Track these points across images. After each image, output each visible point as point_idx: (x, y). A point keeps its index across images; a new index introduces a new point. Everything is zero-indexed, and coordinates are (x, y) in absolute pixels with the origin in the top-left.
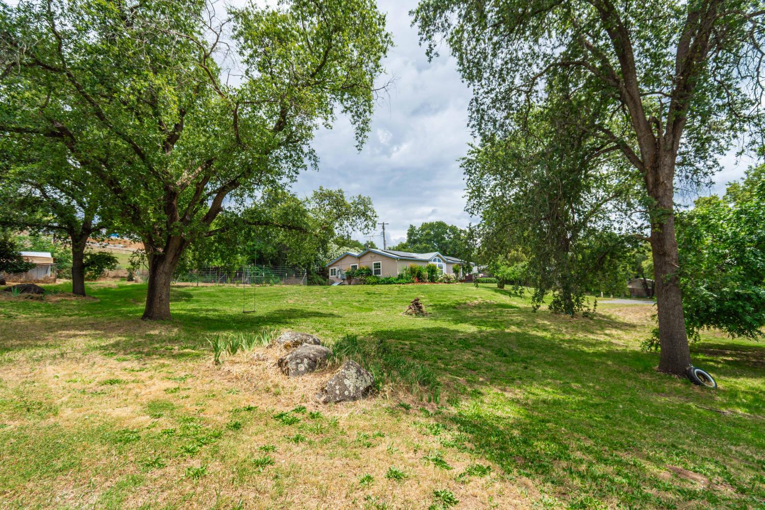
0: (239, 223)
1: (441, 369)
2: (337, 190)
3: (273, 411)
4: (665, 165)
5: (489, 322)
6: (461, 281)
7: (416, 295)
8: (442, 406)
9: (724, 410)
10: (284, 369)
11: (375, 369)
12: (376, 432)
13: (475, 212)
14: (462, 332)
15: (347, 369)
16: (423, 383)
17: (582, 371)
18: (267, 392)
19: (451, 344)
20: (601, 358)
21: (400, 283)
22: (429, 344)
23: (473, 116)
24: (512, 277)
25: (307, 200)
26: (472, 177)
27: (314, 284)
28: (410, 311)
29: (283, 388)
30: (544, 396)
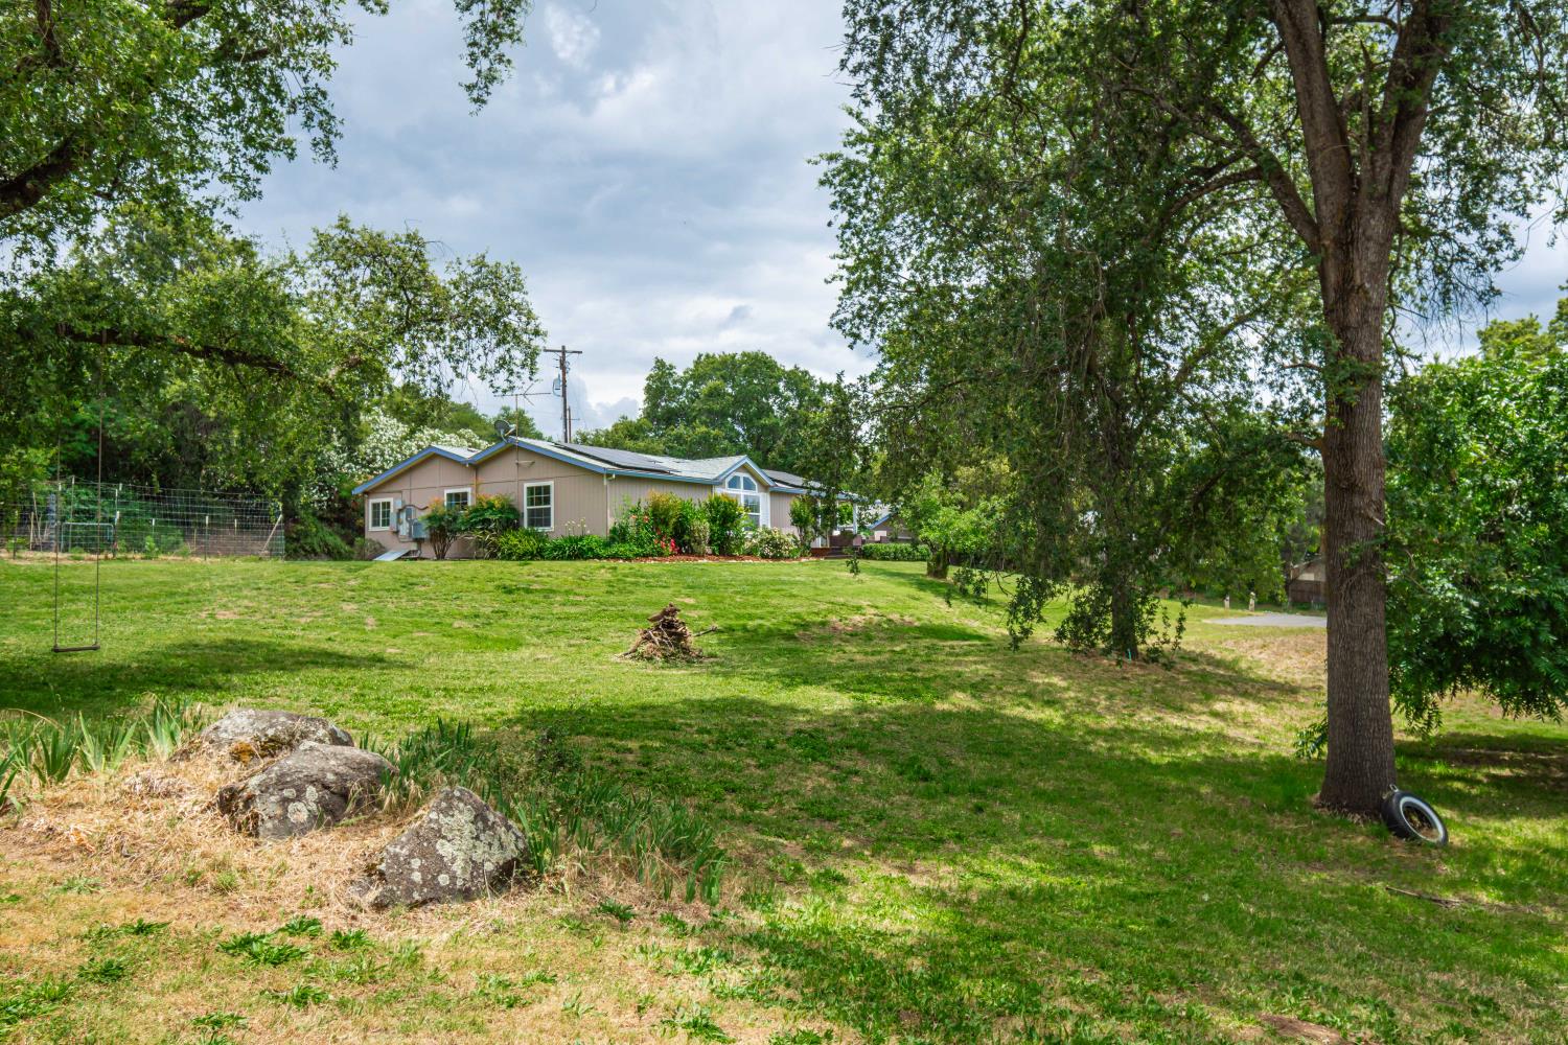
0: (38, 333)
1: (732, 818)
2: (402, 234)
3: (219, 932)
4: (1369, 239)
5: (891, 679)
6: (817, 553)
7: (665, 597)
8: (725, 910)
9: (1449, 896)
10: (242, 818)
11: (529, 814)
12: (532, 973)
13: (865, 333)
14: (807, 711)
15: (445, 812)
16: (675, 852)
17: (1129, 813)
18: (193, 883)
19: (770, 746)
20: (1185, 779)
21: (615, 557)
22: (699, 749)
23: (860, 36)
24: (970, 542)
25: (294, 261)
26: (857, 221)
27: (310, 554)
28: (645, 648)
29: (244, 870)
30: (1013, 879)
